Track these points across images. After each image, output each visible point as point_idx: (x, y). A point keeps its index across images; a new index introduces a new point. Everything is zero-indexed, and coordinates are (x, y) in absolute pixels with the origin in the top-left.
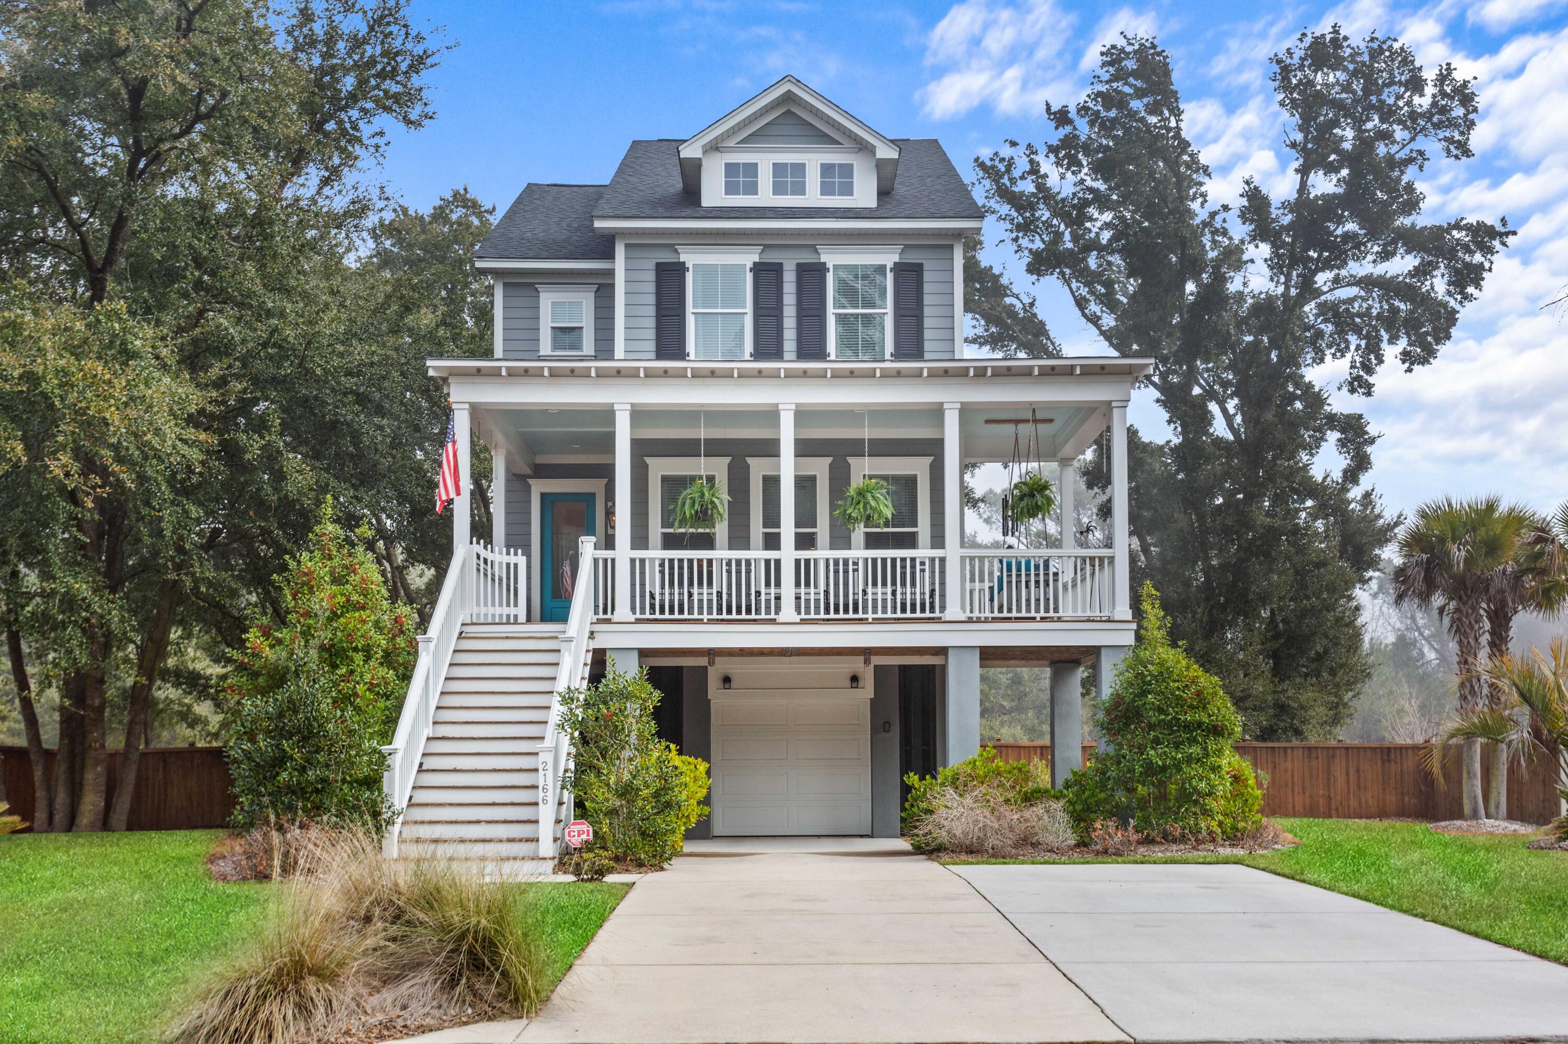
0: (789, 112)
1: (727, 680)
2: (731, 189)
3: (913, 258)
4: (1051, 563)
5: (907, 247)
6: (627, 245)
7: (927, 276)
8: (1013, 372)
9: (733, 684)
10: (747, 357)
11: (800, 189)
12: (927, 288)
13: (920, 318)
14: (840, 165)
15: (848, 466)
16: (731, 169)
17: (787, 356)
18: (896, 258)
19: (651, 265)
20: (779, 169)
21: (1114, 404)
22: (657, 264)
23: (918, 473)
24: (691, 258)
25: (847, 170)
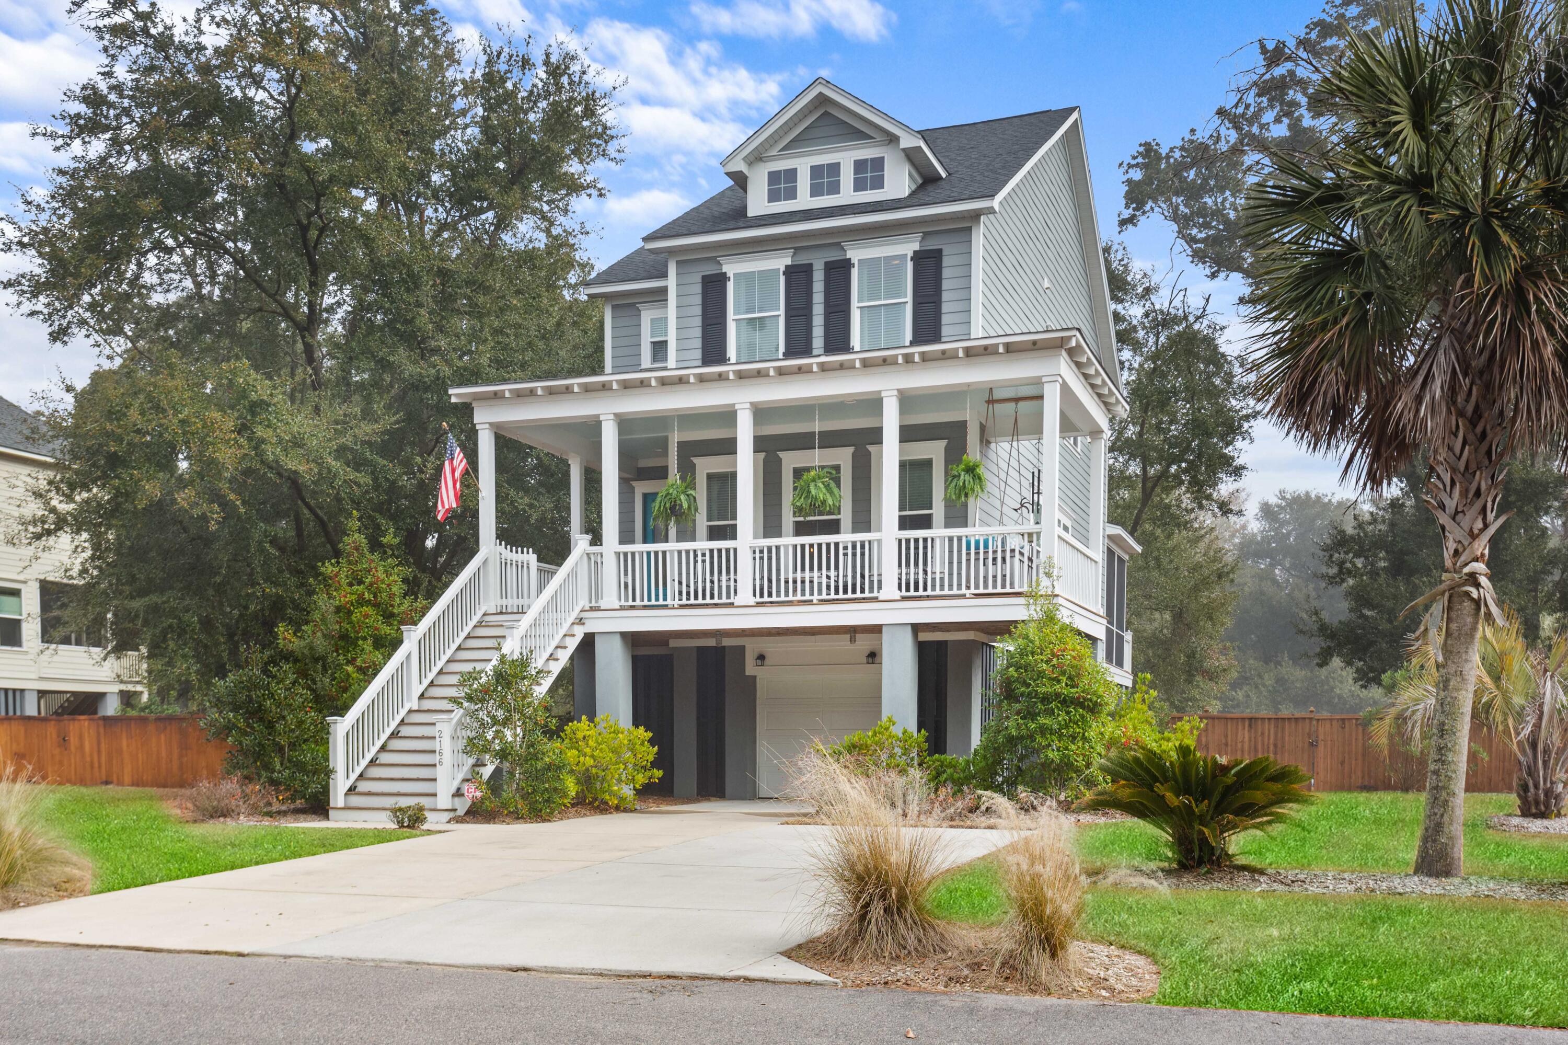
0: (826, 114)
1: (761, 657)
2: (773, 196)
3: (932, 245)
4: (1008, 540)
5: (926, 235)
6: (678, 262)
7: (946, 261)
8: (947, 355)
9: (767, 662)
10: (781, 356)
11: (834, 188)
12: (946, 273)
13: (938, 303)
14: (872, 160)
15: (869, 454)
16: (774, 177)
17: (815, 352)
18: (916, 246)
19: (697, 278)
20: (816, 171)
21: (1044, 379)
22: (704, 277)
23: (934, 457)
24: (731, 268)
25: (878, 164)
